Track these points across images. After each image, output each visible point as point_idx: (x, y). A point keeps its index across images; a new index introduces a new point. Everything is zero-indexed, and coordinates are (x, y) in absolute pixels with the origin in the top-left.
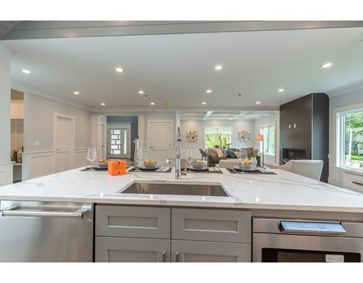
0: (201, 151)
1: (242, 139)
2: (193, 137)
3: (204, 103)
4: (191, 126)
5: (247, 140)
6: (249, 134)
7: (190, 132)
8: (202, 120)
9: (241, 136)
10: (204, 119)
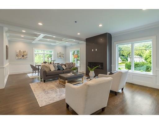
0: (32, 66)
1: (60, 57)
2: (22, 56)
3: (40, 24)
4: (20, 46)
5: (62, 58)
6: (63, 54)
7: (20, 51)
8: (31, 43)
9: (59, 55)
10: (34, 42)
